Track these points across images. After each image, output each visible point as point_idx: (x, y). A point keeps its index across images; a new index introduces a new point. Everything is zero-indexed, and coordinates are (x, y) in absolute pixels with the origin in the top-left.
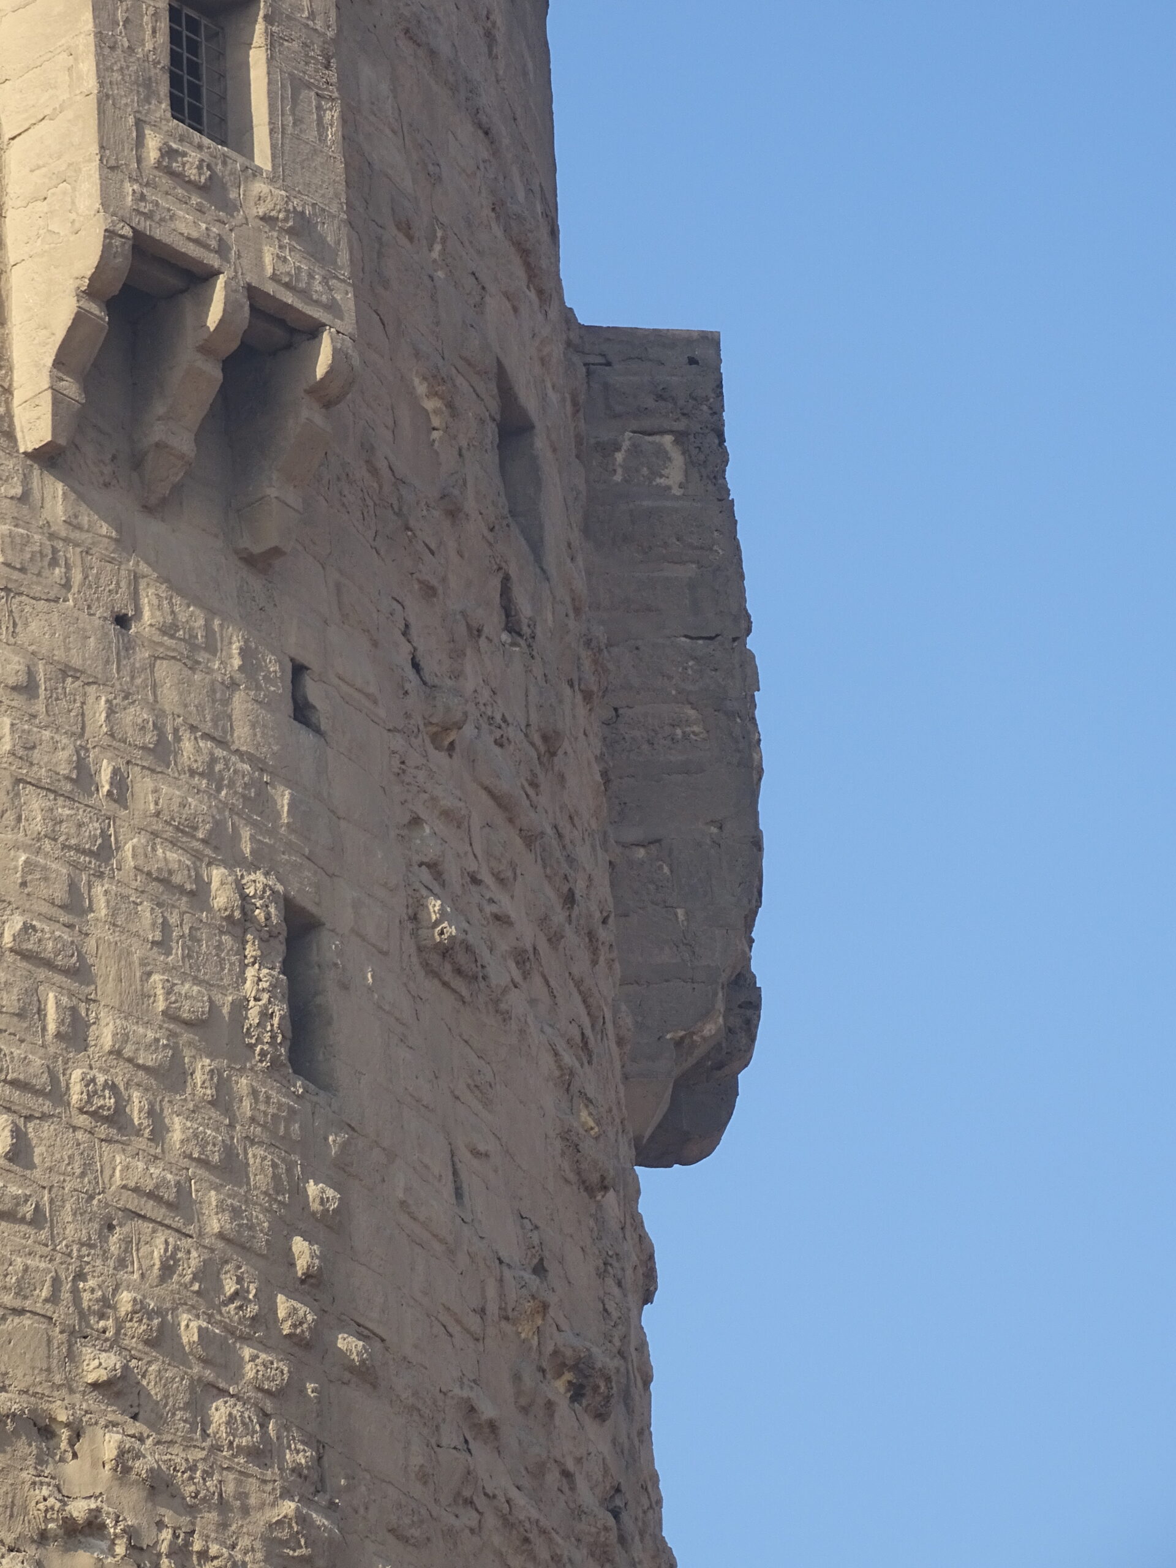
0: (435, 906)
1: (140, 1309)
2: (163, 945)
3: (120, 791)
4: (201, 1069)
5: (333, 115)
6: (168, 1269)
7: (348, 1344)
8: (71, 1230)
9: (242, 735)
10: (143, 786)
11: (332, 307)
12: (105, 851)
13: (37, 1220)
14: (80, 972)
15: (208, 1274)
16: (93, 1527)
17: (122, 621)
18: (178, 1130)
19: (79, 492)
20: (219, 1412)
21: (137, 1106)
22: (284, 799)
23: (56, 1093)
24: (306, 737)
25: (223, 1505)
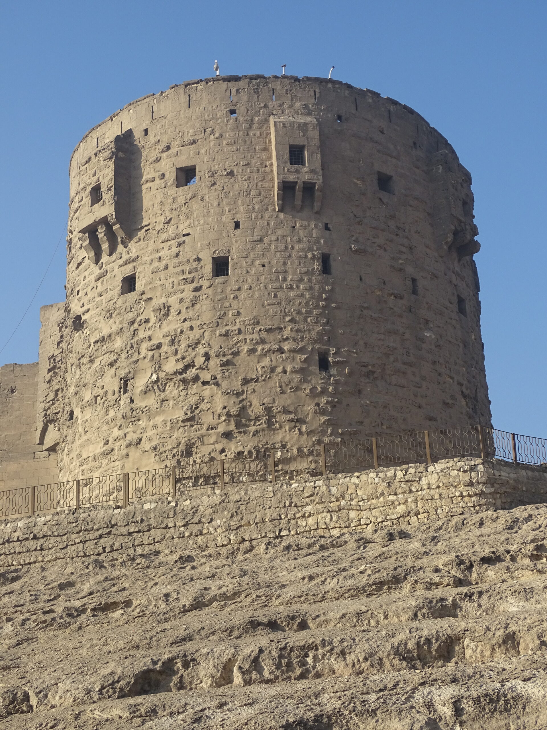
0: (353, 246)
1: (295, 310)
2: (300, 265)
3: (293, 248)
4: (306, 279)
5: (319, 156)
6: (300, 304)
7: (333, 305)
8: (284, 303)
9: (314, 235)
10: (297, 247)
11: (318, 179)
12: (290, 256)
13: (278, 303)
14: (286, 272)
15: (307, 303)
16: (287, 338)
17: (294, 227)
18: (301, 287)
19: (286, 213)
20: (309, 320)
21: (295, 286)
22: (322, 241)
23: (281, 287)
24: (327, 232)
25: (309, 330)
